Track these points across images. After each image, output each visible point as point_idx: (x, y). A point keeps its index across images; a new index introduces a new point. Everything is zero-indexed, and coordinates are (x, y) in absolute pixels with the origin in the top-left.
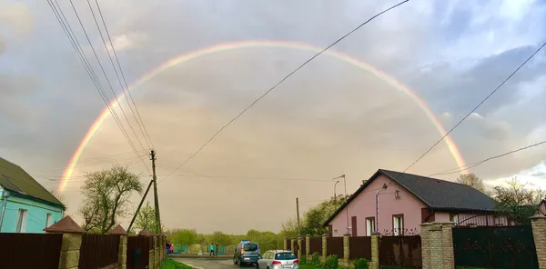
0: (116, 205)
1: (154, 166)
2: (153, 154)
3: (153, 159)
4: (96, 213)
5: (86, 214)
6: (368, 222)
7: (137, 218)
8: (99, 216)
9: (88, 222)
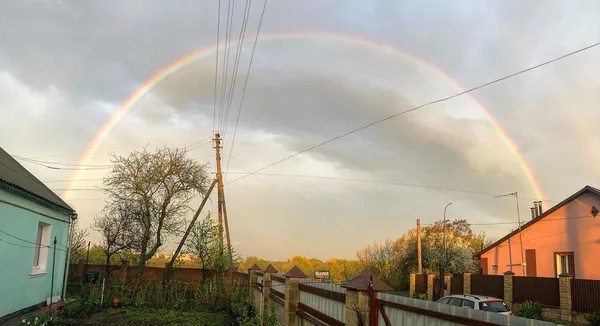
0: (164, 214)
1: (218, 158)
2: (218, 139)
3: (218, 148)
4: (126, 226)
5: (107, 229)
6: (558, 257)
7: (189, 238)
8: (127, 233)
9: (111, 242)
